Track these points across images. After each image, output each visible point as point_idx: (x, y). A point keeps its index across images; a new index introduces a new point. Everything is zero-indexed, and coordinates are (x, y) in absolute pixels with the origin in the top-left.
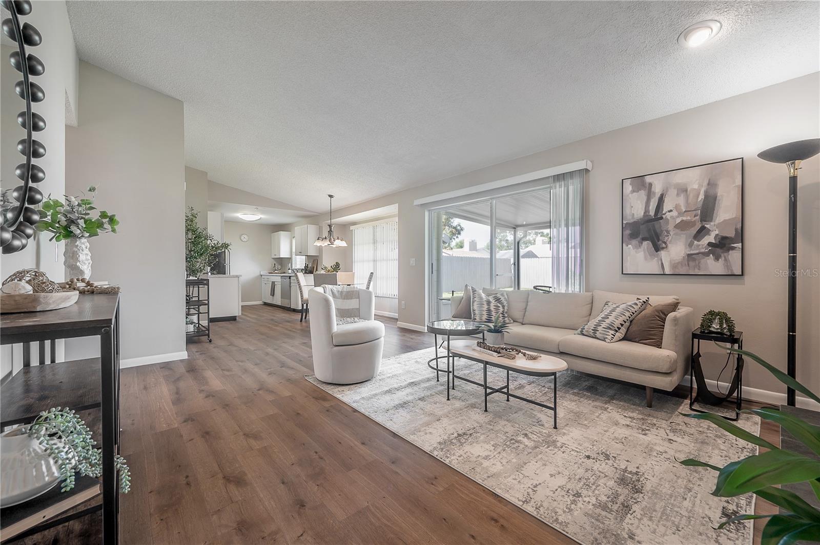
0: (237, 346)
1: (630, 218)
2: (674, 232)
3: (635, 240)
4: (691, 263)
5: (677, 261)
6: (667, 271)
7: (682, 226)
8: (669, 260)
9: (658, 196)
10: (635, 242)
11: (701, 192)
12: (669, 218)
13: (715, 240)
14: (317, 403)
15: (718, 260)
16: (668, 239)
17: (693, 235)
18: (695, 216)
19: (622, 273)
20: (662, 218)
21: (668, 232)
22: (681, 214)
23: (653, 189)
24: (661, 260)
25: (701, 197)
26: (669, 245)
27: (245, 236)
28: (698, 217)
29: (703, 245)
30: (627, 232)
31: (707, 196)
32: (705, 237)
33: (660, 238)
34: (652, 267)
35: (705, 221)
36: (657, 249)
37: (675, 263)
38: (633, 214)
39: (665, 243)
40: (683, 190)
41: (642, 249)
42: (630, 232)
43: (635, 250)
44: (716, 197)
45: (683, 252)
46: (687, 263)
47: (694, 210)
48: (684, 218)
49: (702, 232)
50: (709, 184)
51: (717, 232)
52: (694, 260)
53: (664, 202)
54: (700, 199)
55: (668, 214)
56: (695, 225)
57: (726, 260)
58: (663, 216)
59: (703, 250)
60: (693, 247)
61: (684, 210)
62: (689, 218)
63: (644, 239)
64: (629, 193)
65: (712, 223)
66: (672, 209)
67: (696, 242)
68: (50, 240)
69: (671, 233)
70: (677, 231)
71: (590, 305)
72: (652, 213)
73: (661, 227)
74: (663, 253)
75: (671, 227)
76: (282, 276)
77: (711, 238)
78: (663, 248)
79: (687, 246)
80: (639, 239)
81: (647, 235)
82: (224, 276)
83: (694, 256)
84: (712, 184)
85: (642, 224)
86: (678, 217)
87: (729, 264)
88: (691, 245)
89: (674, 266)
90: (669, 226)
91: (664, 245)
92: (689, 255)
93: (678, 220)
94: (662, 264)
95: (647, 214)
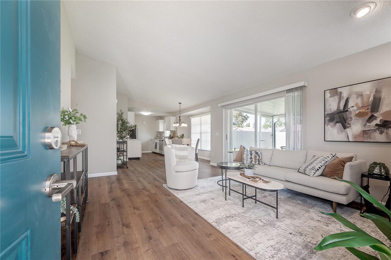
0: (137, 170)
1: (329, 111)
2: (355, 118)
3: (331, 123)
4: (365, 136)
5: (356, 134)
6: (351, 140)
7: (360, 115)
8: (352, 133)
9: (345, 99)
10: (332, 124)
11: (371, 96)
12: (351, 110)
13: (380, 123)
14: (166, 197)
15: (382, 134)
16: (351, 122)
17: (367, 120)
18: (368, 109)
19: (325, 141)
20: (347, 111)
21: (351, 118)
22: (359, 108)
23: (342, 95)
24: (347, 133)
25: (371, 98)
26: (352, 126)
27: (145, 122)
28: (369, 110)
29: (372, 125)
30: (328, 118)
31: (375, 98)
32: (374, 121)
33: (347, 121)
34: (342, 137)
35: (374, 112)
36: (345, 127)
37: (355, 135)
38: (331, 109)
39: (349, 124)
40: (360, 95)
41: (336, 127)
42: (329, 119)
43: (332, 128)
44: (381, 98)
45: (360, 129)
46: (362, 135)
47: (367, 106)
48: (361, 111)
49: (372, 118)
50: (376, 91)
51: (381, 118)
52: (367, 133)
53: (349, 102)
54: (370, 100)
55: (351, 108)
56: (368, 114)
57: (387, 133)
58: (348, 110)
59: (372, 128)
60: (366, 126)
61: (361, 106)
62: (364, 110)
63: (337, 122)
64: (328, 97)
65: (378, 113)
66: (354, 106)
67: (368, 124)
68: (63, 125)
69: (353, 119)
70: (357, 118)
71: (306, 157)
72: (342, 108)
73: (347, 116)
74: (348, 130)
75: (353, 116)
76: (159, 140)
77: (378, 121)
78: (348, 127)
79: (363, 126)
80: (334, 122)
81: (338, 120)
82: (135, 139)
83: (366, 131)
84: (378, 91)
85: (336, 114)
86: (357, 110)
87: (388, 136)
88: (365, 125)
89: (355, 137)
90: (352, 115)
91: (349, 126)
92: (364, 131)
93: (357, 112)
94: (348, 136)
95: (339, 108)
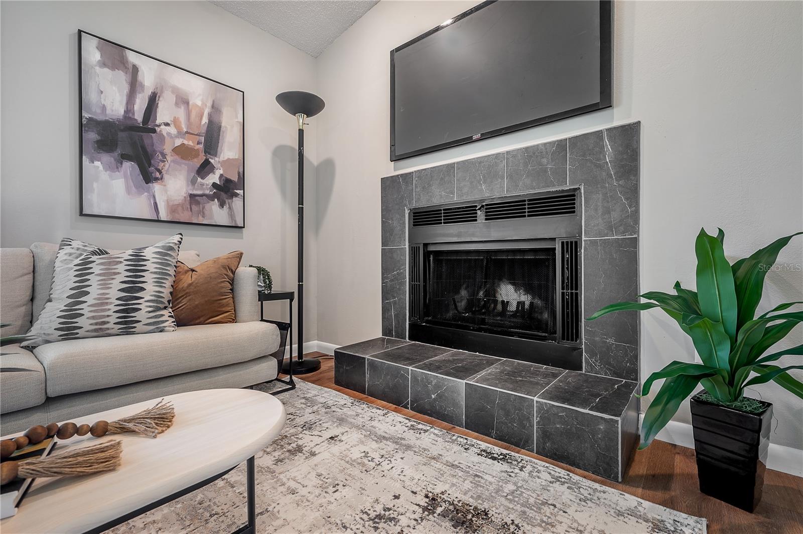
1: (99, 111)
2: (172, 158)
3: (107, 154)
4: (195, 208)
5: (176, 203)
6: (163, 216)
7: (182, 152)
8: (166, 199)
9: (148, 92)
10: (107, 158)
11: (205, 114)
12: (164, 133)
13: (220, 181)
15: (223, 207)
16: (164, 166)
17: (197, 169)
18: (199, 143)
19: (81, 214)
20: (154, 131)
21: (164, 155)
22: (180, 134)
23: (140, 78)
24: (154, 197)
25: (205, 120)
26: (166, 176)
28: (201, 146)
29: (207, 185)
30: (92, 136)
31: (211, 122)
32: (210, 175)
33: (152, 161)
34: (139, 206)
35: (210, 154)
36: (148, 178)
37: (173, 205)
38: (104, 105)
39: (160, 172)
40: (183, 101)
41: (122, 173)
42: (99, 138)
43: (108, 172)
44: (221, 127)
45: (185, 190)
46: (189, 207)
47: (196, 135)
48: (186, 142)
49: (205, 168)
50: (213, 107)
51: (221, 172)
52: (198, 203)
53: (157, 106)
54: (203, 122)
55: (163, 127)
56: (199, 155)
57: (230, 208)
58: (156, 128)
59: (207, 192)
60: (196, 185)
61: (185, 130)
62: (191, 143)
63: (125, 157)
64: (95, 63)
65: (217, 159)
66: (169, 122)
67: (199, 179)
69: (169, 158)
70: (176, 157)
72: (139, 116)
73: (153, 145)
74: (156, 187)
75: (168, 148)
77: (214, 178)
78: (156, 179)
79: (190, 183)
80: (116, 154)
81: (129, 151)
83: (197, 198)
84: (216, 109)
85: (122, 131)
86: (177, 137)
87: (232, 213)
88: (193, 182)
89: (173, 209)
90: (165, 147)
91: (158, 175)
92: (192, 196)
93: (178, 142)
94: (156, 204)
95: (131, 115)
